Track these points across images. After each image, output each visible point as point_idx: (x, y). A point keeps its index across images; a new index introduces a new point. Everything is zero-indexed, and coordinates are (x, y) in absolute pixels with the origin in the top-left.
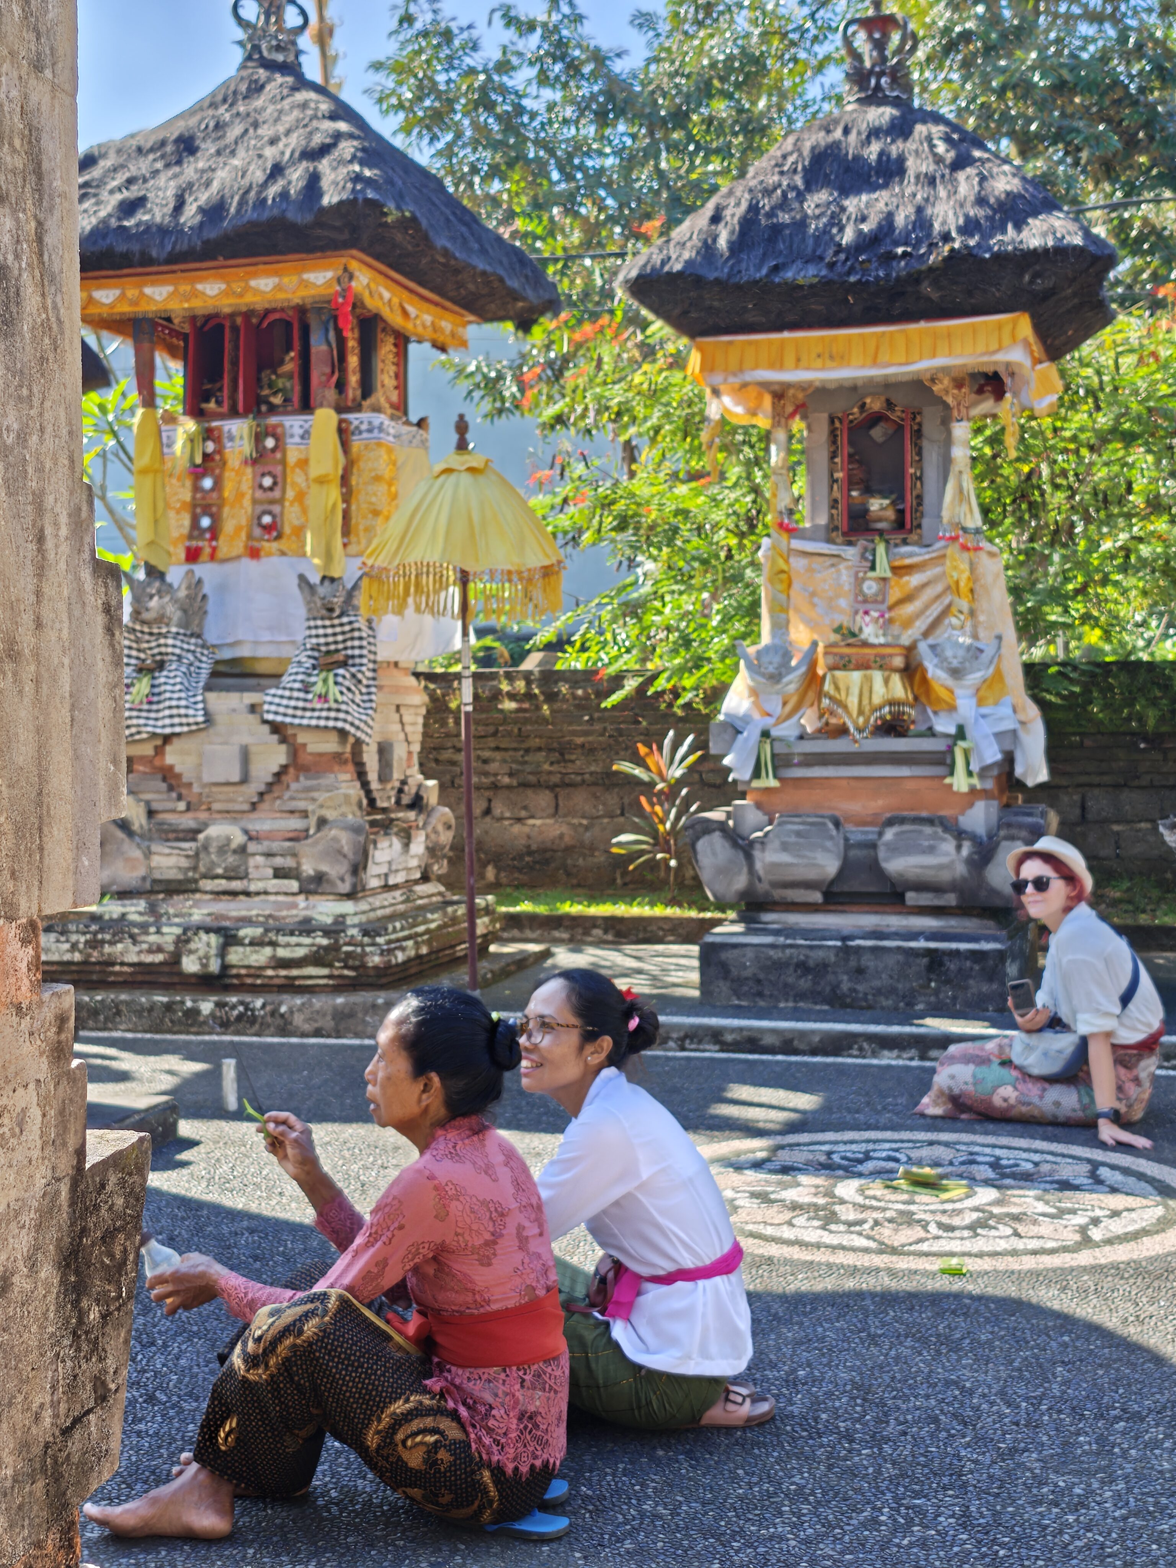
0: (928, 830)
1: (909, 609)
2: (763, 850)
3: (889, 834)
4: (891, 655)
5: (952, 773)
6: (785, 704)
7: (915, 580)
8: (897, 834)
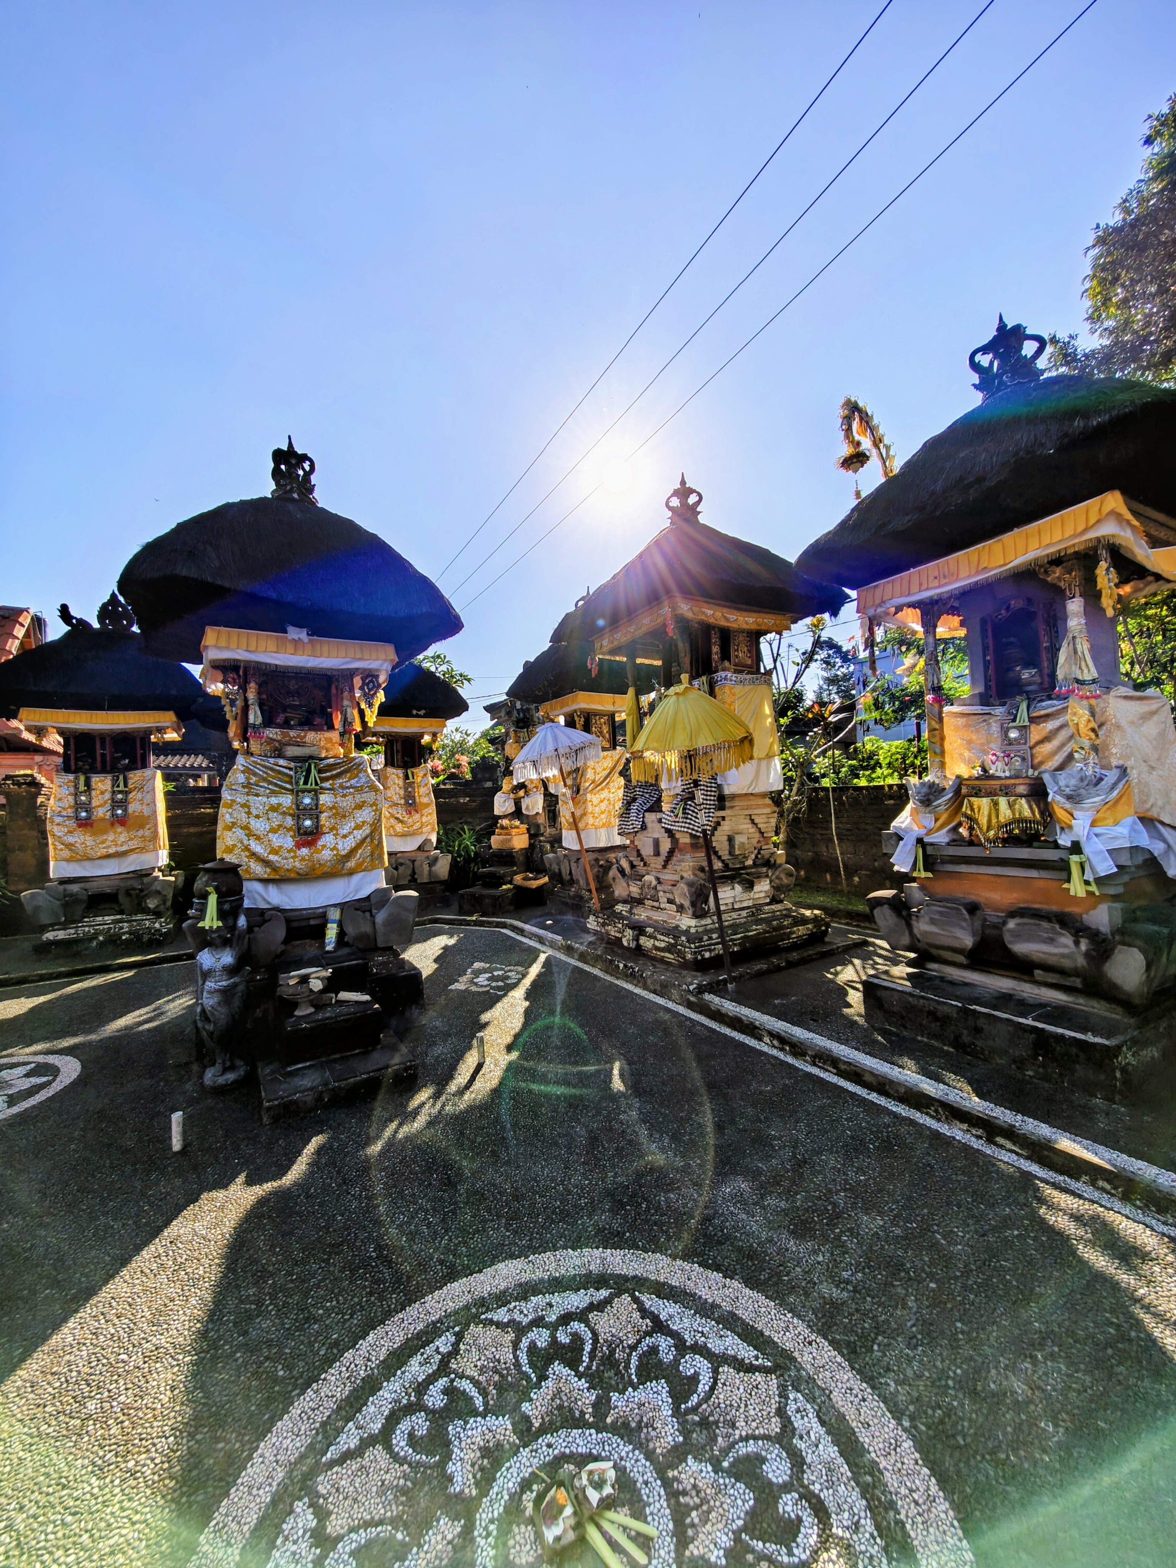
0: (1045, 924)
1: (1048, 747)
2: (918, 921)
3: (1011, 924)
4: (1015, 785)
5: (1068, 881)
6: (936, 820)
7: (1051, 725)
8: (1018, 924)
